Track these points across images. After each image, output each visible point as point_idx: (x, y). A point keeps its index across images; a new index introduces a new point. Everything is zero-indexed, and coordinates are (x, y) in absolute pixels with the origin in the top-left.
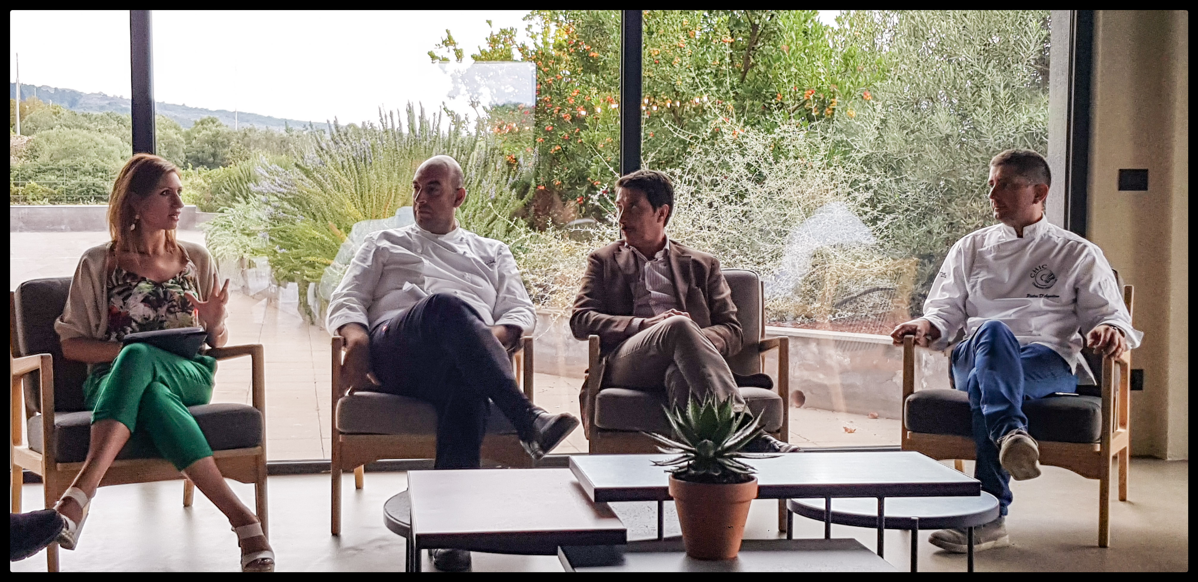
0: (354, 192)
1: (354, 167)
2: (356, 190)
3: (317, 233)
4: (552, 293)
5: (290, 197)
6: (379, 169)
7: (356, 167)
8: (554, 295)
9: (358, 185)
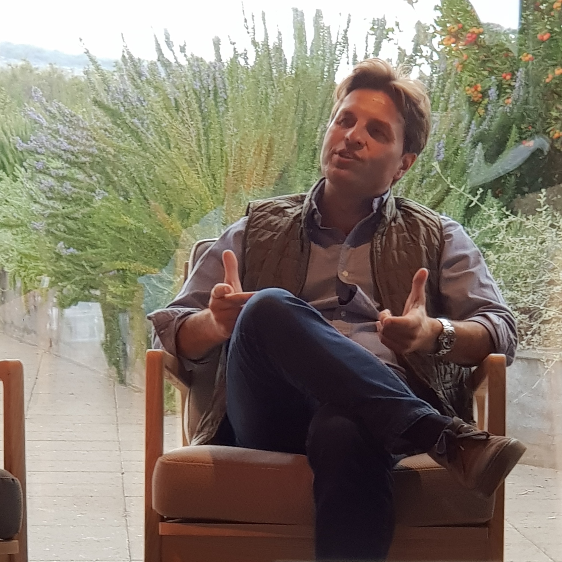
0: (196, 149)
1: (195, 106)
2: (200, 146)
3: (131, 221)
4: (544, 322)
5: (83, 159)
6: (240, 109)
7: (200, 107)
8: (548, 326)
9: (203, 138)
